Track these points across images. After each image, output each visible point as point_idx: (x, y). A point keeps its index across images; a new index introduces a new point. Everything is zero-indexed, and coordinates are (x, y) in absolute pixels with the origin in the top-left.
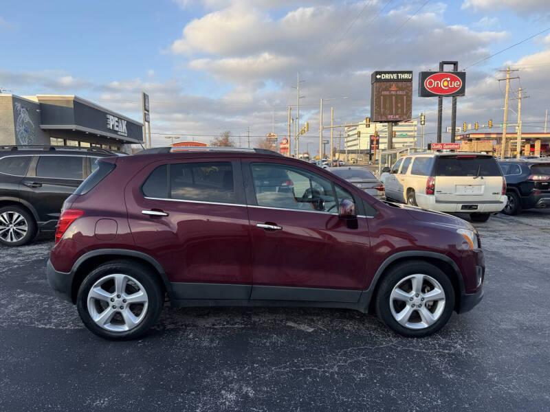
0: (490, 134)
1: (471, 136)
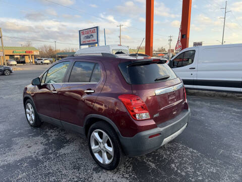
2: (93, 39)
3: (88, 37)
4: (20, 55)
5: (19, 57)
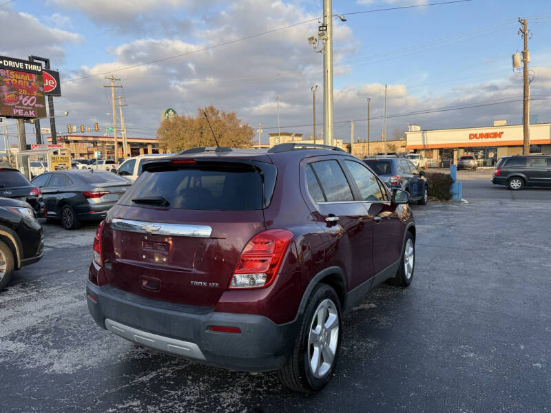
0: (88, 137)
1: (69, 138)
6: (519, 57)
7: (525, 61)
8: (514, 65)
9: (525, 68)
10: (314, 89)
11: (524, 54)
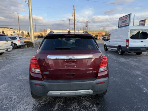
2: (126, 23)
3: (124, 22)
4: (95, 35)
5: (95, 36)
6: (73, 14)
7: (74, 16)
8: (72, 16)
9: (74, 17)
10: (18, 14)
11: (74, 13)
